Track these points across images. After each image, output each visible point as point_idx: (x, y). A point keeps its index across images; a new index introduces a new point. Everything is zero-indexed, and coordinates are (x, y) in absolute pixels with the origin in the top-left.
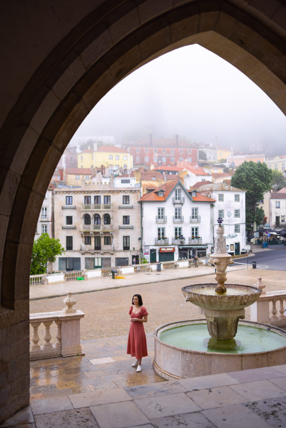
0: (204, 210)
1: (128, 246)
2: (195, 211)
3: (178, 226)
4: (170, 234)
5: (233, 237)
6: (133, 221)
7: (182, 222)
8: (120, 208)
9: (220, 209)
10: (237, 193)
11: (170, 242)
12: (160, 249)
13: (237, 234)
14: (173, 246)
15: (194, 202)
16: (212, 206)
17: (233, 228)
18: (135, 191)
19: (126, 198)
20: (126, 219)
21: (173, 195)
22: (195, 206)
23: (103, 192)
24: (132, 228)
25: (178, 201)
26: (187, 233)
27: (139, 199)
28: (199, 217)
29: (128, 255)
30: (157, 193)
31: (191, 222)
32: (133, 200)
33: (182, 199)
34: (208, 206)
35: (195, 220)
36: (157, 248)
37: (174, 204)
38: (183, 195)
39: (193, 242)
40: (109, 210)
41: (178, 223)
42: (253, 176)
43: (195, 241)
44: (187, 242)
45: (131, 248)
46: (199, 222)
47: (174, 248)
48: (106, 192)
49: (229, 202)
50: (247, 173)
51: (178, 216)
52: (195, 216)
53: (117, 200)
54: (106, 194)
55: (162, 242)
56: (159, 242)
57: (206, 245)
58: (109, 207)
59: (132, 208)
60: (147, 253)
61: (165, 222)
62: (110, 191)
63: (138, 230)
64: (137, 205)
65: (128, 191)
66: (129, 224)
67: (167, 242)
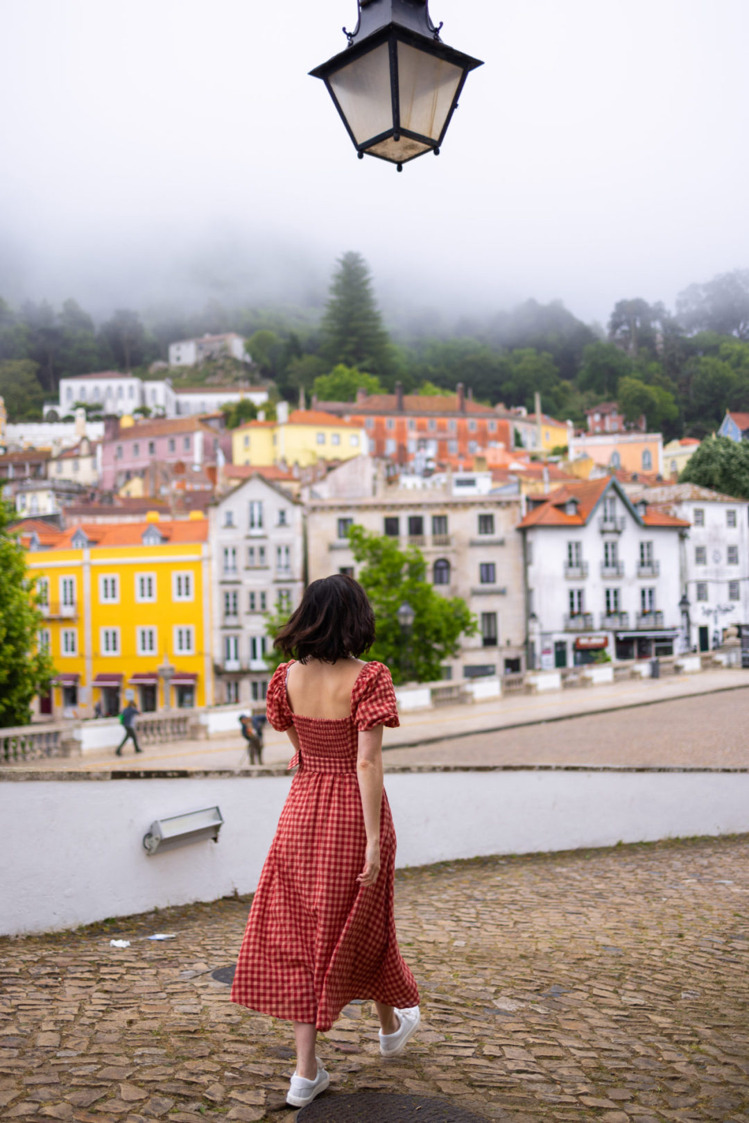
0: (665, 548)
1: (493, 635)
2: (645, 548)
3: (613, 585)
4: (594, 604)
5: (727, 610)
6: (506, 575)
7: (619, 575)
8: (473, 544)
9: (698, 544)
10: (732, 507)
11: (597, 623)
12: (578, 640)
13: (736, 603)
14: (603, 634)
15: (647, 527)
16: (683, 537)
17: (725, 589)
18: (509, 504)
19: (486, 523)
20: (488, 572)
21: (599, 513)
22: (647, 536)
23: (430, 506)
24: (502, 593)
25: (610, 526)
26: (630, 603)
27: (518, 523)
28: (655, 564)
29: (494, 658)
30: (560, 507)
31: (639, 576)
32: (505, 525)
33: (618, 520)
34: (673, 538)
35: (646, 570)
36: (570, 639)
37: (603, 532)
38: (620, 510)
39: (645, 623)
40: (448, 548)
41: (612, 578)
42: (737, 471)
43: (648, 623)
44: (632, 623)
45: (501, 641)
46: (655, 575)
47: (606, 639)
48: (437, 505)
49: (716, 527)
50: (722, 465)
51: (611, 562)
52: (646, 562)
53: (463, 524)
54: (438, 512)
55: (578, 623)
56: (573, 624)
57: (674, 629)
58: (446, 543)
59: (501, 543)
60: (546, 651)
61: (583, 576)
62: (446, 505)
63: (516, 596)
64: (513, 538)
65: (491, 503)
66: (494, 581)
67: (589, 623)
